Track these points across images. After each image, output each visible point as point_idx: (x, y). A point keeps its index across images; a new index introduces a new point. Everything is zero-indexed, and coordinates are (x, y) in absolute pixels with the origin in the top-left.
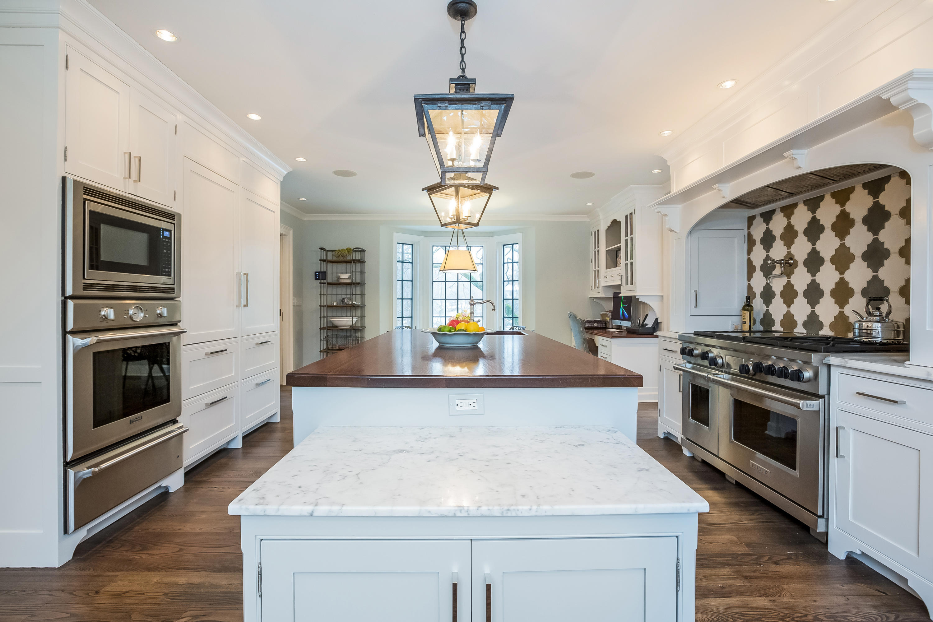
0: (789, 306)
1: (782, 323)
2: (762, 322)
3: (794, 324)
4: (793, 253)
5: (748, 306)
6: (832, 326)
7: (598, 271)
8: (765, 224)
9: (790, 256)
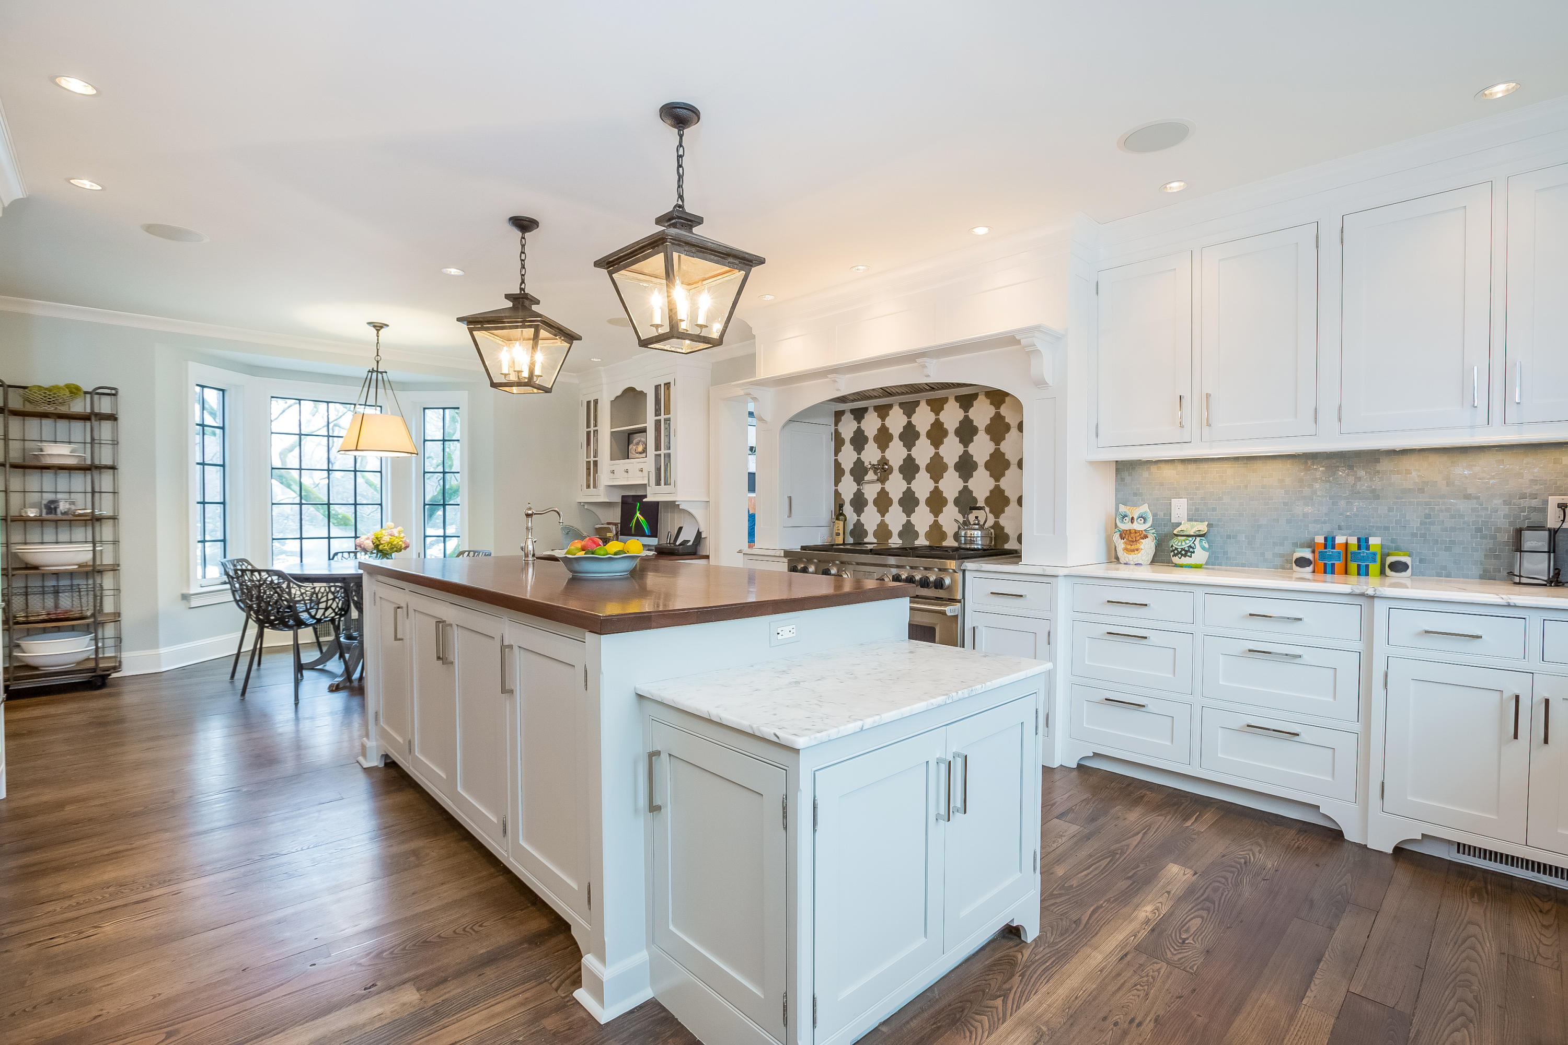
0: (883, 516)
1: (875, 534)
2: (852, 533)
3: (889, 534)
4: (887, 457)
5: (839, 514)
6: (928, 535)
7: (596, 463)
8: (855, 422)
9: (884, 462)
